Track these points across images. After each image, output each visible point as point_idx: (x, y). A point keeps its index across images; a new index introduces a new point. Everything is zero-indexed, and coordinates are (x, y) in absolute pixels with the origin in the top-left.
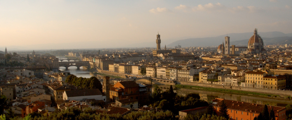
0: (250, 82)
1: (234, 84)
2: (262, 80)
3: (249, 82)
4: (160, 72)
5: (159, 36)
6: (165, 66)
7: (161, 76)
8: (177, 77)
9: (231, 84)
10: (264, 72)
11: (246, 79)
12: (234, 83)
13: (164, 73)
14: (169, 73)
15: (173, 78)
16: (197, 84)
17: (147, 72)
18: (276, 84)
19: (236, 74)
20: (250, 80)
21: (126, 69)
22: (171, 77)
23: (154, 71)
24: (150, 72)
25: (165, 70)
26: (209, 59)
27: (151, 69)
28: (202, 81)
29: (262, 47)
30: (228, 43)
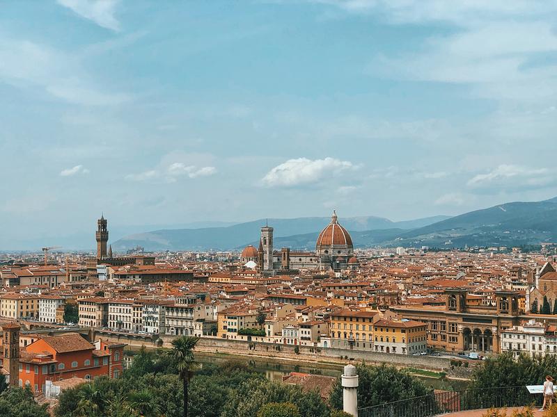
0: (342, 335)
1: (304, 341)
2: (372, 333)
3: (339, 336)
4: (115, 314)
5: (103, 223)
6: (130, 299)
7: (120, 324)
8: (163, 325)
9: (295, 340)
10: (375, 313)
12: (302, 338)
13: (128, 315)
14: (141, 316)
15: (151, 329)
16: (213, 341)
17: (81, 313)
18: (404, 342)
19: (305, 317)
20: (342, 332)
21: (22, 308)
22: (145, 327)
23: (99, 310)
24: (89, 315)
25: (132, 308)
26: (229, 281)
27: (94, 307)
28: (224, 336)
29: (349, 253)
30: (270, 244)
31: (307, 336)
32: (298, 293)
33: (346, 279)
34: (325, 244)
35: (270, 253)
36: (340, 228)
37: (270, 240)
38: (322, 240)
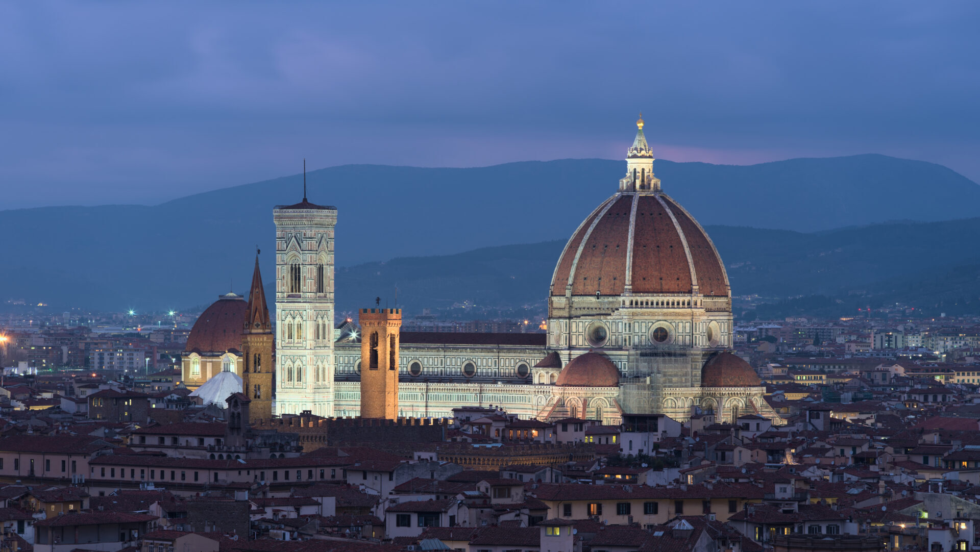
26: (83, 469)
29: (710, 337)
30: (320, 288)
32: (404, 532)
33: (671, 464)
34: (590, 289)
35: (320, 332)
36: (668, 211)
37: (321, 269)
38: (577, 269)
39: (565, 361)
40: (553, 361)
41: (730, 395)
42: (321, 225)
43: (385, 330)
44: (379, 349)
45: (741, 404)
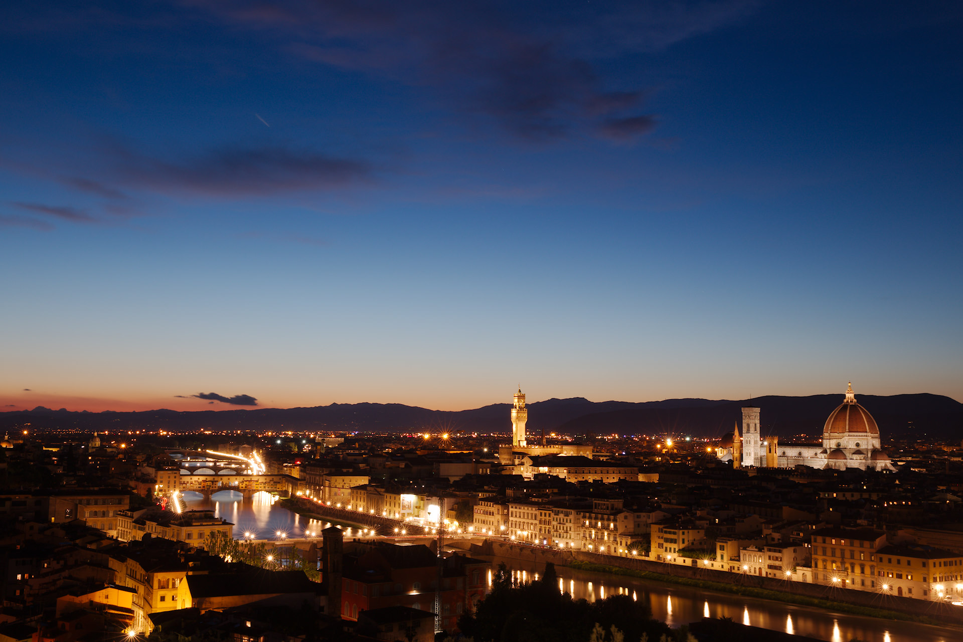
0: (829, 565)
1: (773, 571)
2: (874, 563)
3: (825, 566)
4: (519, 520)
6: (536, 500)
8: (577, 538)
9: (760, 568)
10: (879, 535)
11: (813, 556)
12: (770, 567)
13: (534, 522)
14: (549, 523)
16: (643, 564)
17: (476, 516)
18: (925, 580)
19: (776, 536)
20: (829, 559)
22: (555, 539)
23: (498, 514)
24: (487, 519)
25: (538, 513)
27: (491, 509)
28: (659, 556)
29: (873, 446)
30: (756, 430)
31: (777, 563)
34: (836, 431)
35: (756, 442)
36: (859, 409)
37: (755, 425)
38: (832, 425)
39: (828, 451)
40: (825, 452)
41: (880, 463)
42: (756, 412)
43: (773, 442)
44: (771, 447)
45: (883, 465)
